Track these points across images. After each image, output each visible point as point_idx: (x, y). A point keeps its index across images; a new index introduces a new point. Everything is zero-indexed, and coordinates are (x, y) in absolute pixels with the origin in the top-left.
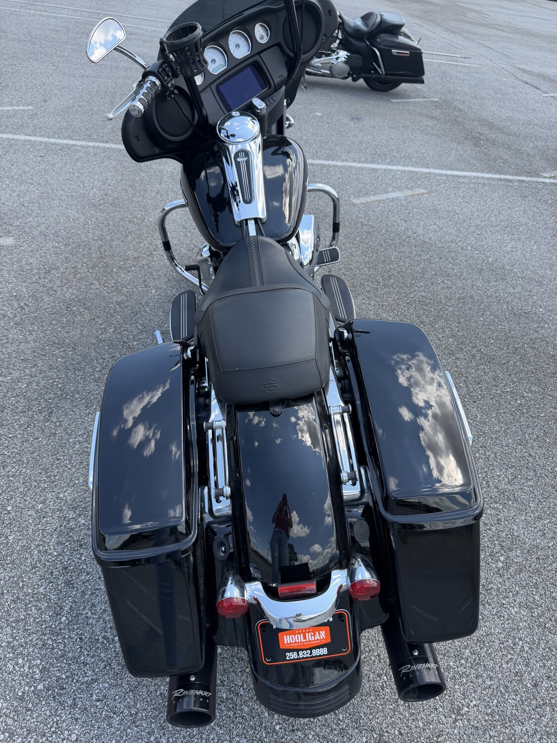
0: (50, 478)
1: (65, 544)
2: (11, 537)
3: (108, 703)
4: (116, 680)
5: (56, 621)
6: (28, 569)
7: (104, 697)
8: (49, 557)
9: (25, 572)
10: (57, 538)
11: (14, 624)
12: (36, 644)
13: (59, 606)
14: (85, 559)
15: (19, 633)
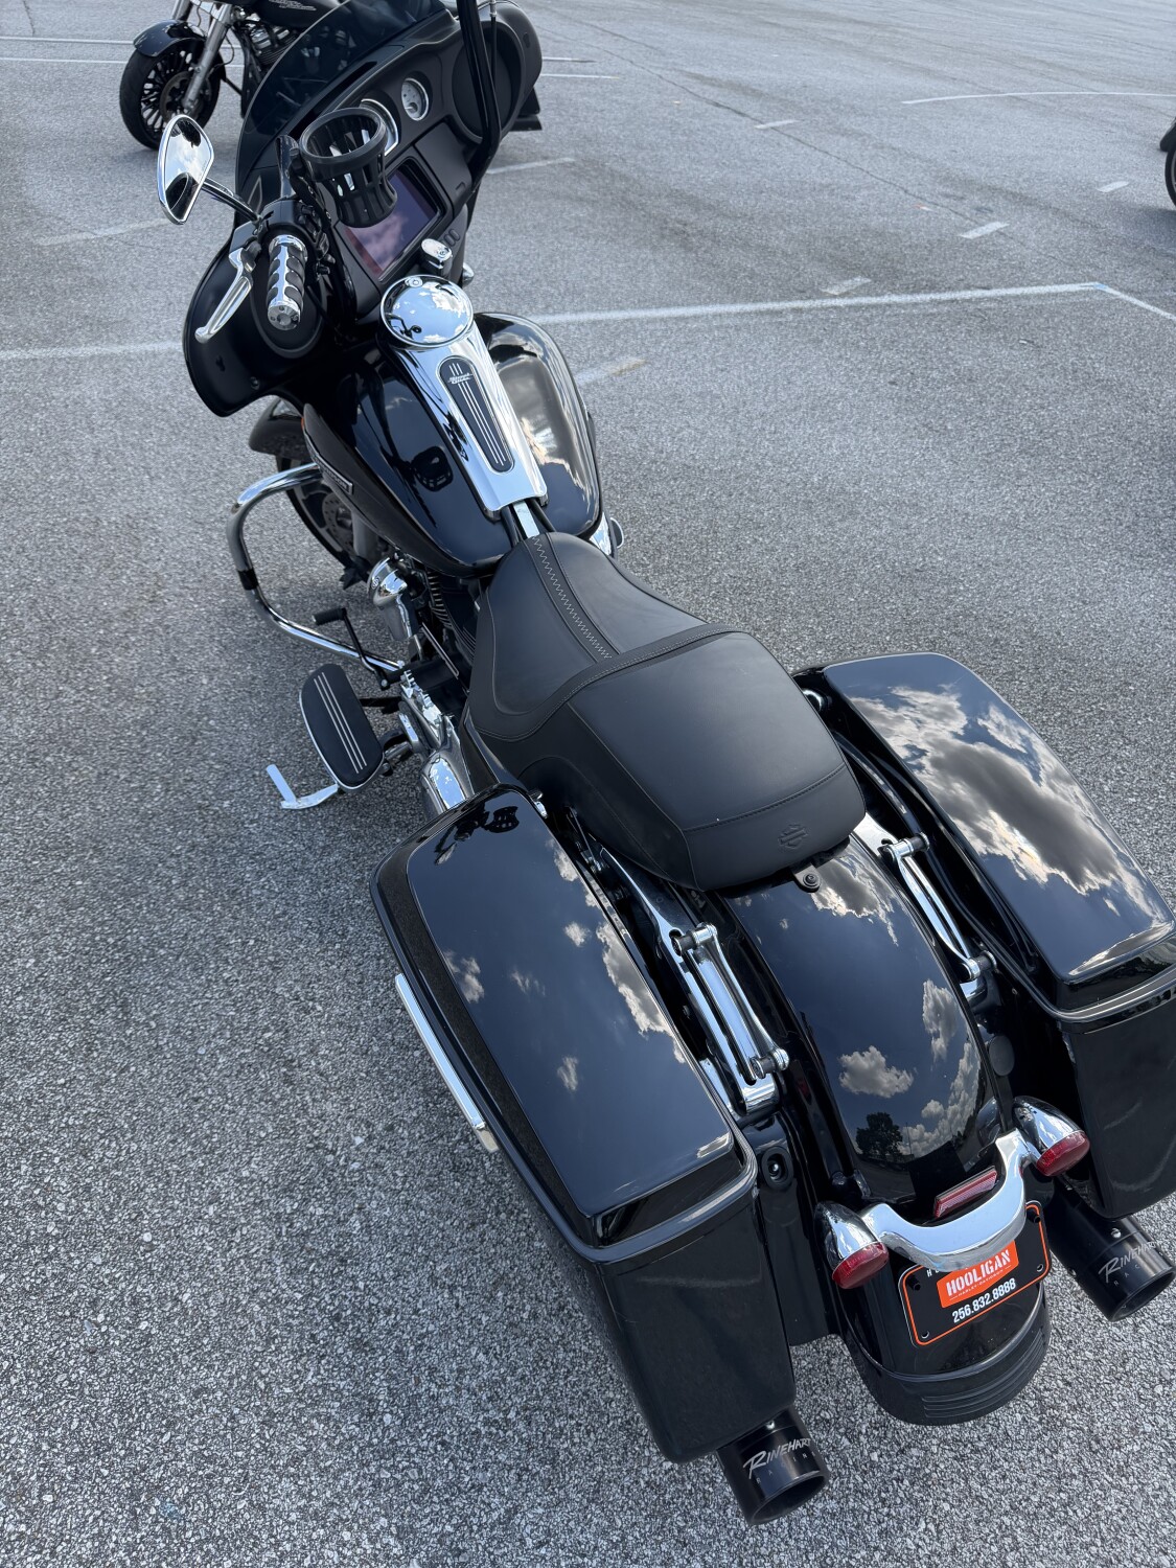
0: (201, 1144)
1: (307, 1269)
2: (186, 1296)
3: (561, 1541)
4: (553, 1493)
5: (375, 1430)
6: (259, 1349)
7: (548, 1533)
8: (290, 1307)
9: (256, 1355)
10: (285, 1262)
11: (292, 1470)
12: (360, 1489)
13: (364, 1398)
14: (366, 1286)
15: (311, 1482)
